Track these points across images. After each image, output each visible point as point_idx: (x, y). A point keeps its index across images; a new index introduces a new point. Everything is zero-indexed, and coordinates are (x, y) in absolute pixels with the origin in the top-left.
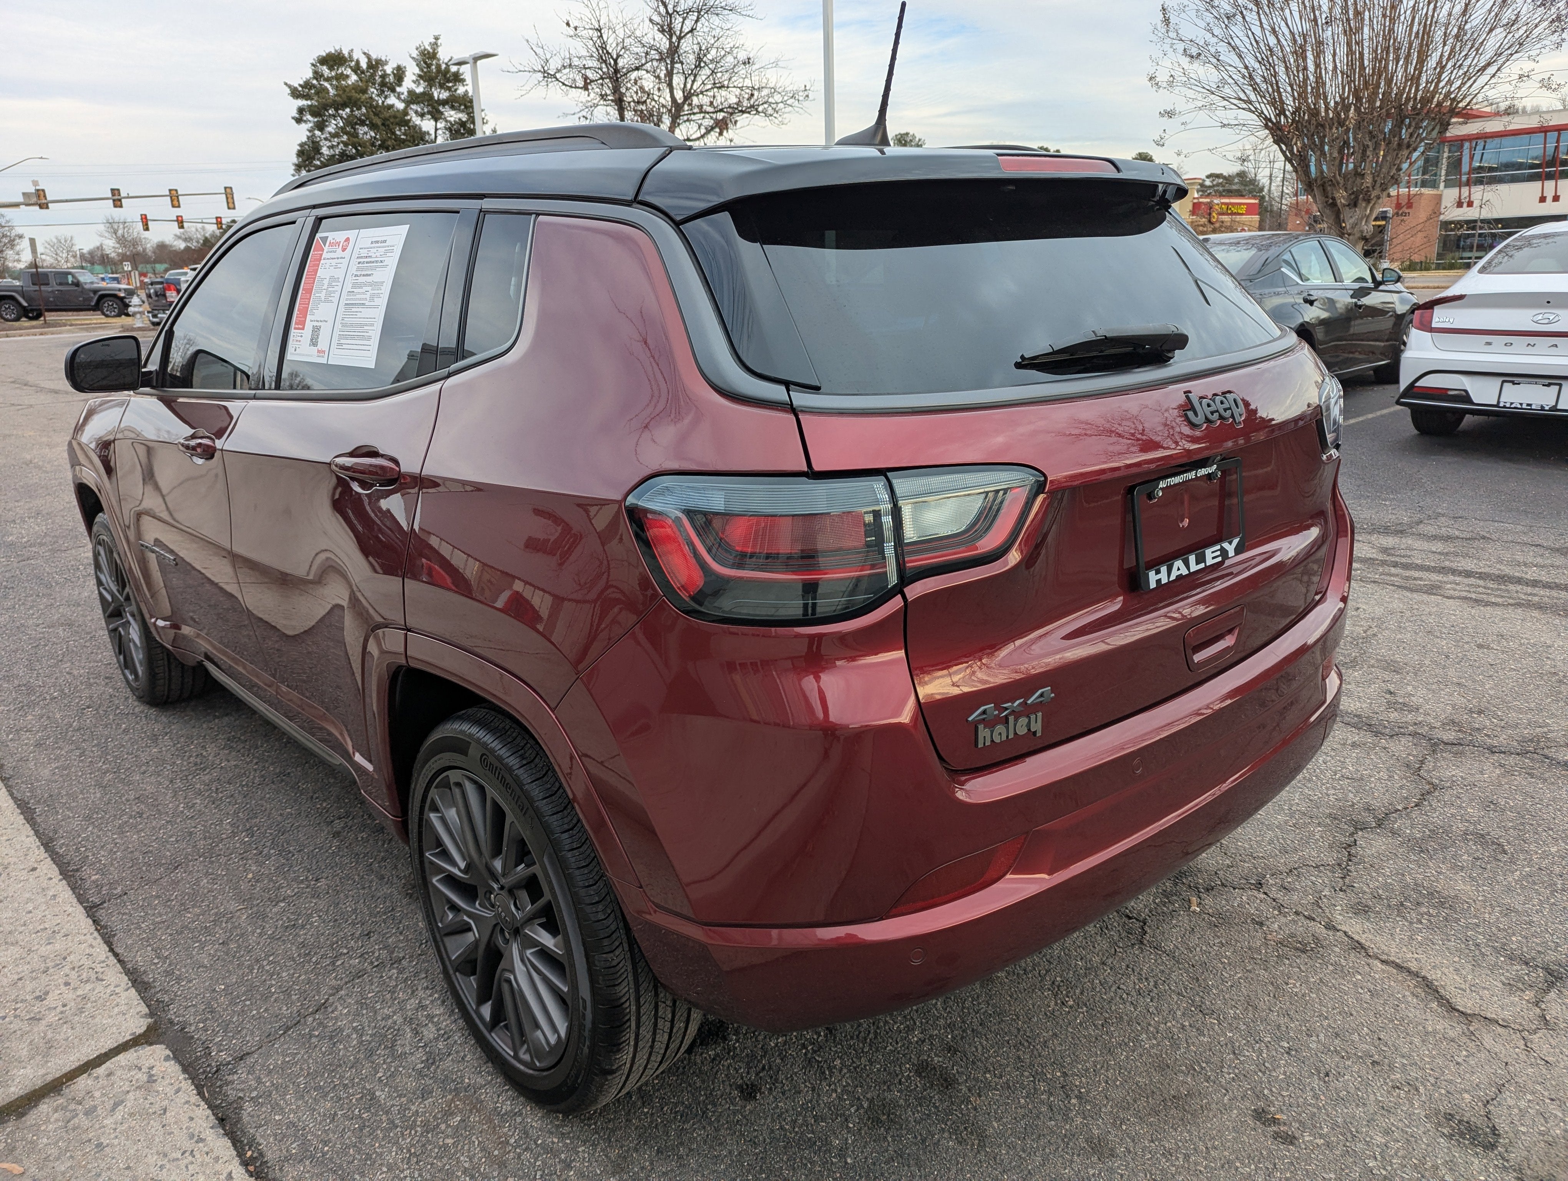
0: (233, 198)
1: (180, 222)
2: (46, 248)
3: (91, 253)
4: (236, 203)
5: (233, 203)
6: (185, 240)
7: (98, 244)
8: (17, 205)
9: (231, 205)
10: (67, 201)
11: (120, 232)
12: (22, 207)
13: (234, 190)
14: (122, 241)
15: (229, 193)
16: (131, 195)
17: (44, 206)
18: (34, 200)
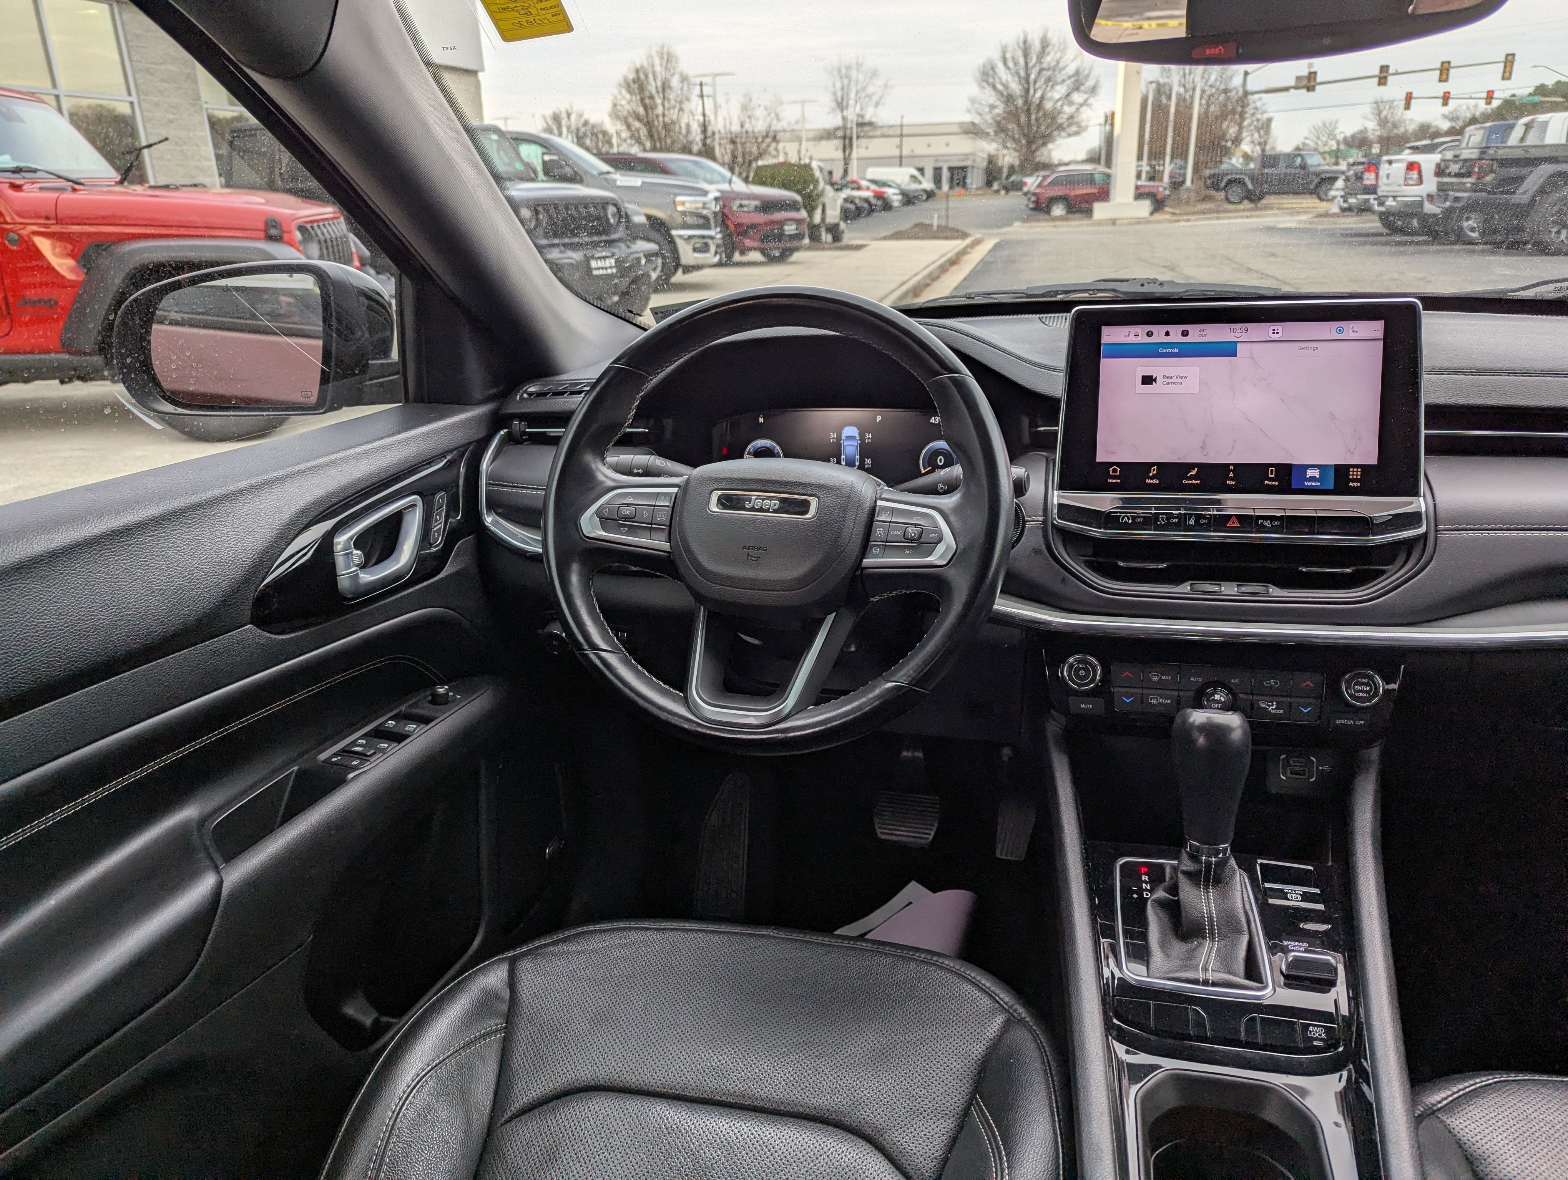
0: (1512, 67)
1: (1446, 98)
2: (1311, 132)
3: (1353, 137)
4: (1514, 73)
5: (1511, 73)
6: (1452, 120)
7: (1360, 128)
8: (1286, 89)
9: (1507, 75)
10: (1334, 82)
11: (1384, 113)
12: (1292, 91)
13: (1516, 58)
14: (1383, 123)
15: (1509, 61)
16: (1399, 71)
17: (1310, 88)
18: (1305, 82)
